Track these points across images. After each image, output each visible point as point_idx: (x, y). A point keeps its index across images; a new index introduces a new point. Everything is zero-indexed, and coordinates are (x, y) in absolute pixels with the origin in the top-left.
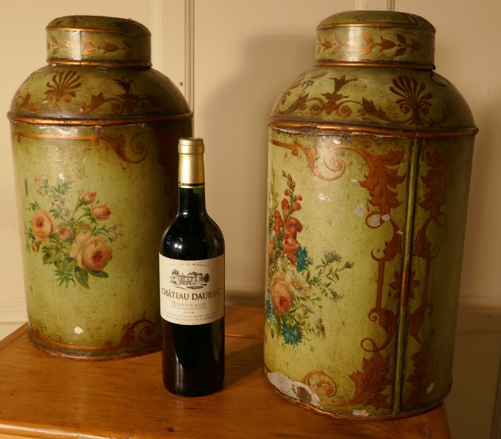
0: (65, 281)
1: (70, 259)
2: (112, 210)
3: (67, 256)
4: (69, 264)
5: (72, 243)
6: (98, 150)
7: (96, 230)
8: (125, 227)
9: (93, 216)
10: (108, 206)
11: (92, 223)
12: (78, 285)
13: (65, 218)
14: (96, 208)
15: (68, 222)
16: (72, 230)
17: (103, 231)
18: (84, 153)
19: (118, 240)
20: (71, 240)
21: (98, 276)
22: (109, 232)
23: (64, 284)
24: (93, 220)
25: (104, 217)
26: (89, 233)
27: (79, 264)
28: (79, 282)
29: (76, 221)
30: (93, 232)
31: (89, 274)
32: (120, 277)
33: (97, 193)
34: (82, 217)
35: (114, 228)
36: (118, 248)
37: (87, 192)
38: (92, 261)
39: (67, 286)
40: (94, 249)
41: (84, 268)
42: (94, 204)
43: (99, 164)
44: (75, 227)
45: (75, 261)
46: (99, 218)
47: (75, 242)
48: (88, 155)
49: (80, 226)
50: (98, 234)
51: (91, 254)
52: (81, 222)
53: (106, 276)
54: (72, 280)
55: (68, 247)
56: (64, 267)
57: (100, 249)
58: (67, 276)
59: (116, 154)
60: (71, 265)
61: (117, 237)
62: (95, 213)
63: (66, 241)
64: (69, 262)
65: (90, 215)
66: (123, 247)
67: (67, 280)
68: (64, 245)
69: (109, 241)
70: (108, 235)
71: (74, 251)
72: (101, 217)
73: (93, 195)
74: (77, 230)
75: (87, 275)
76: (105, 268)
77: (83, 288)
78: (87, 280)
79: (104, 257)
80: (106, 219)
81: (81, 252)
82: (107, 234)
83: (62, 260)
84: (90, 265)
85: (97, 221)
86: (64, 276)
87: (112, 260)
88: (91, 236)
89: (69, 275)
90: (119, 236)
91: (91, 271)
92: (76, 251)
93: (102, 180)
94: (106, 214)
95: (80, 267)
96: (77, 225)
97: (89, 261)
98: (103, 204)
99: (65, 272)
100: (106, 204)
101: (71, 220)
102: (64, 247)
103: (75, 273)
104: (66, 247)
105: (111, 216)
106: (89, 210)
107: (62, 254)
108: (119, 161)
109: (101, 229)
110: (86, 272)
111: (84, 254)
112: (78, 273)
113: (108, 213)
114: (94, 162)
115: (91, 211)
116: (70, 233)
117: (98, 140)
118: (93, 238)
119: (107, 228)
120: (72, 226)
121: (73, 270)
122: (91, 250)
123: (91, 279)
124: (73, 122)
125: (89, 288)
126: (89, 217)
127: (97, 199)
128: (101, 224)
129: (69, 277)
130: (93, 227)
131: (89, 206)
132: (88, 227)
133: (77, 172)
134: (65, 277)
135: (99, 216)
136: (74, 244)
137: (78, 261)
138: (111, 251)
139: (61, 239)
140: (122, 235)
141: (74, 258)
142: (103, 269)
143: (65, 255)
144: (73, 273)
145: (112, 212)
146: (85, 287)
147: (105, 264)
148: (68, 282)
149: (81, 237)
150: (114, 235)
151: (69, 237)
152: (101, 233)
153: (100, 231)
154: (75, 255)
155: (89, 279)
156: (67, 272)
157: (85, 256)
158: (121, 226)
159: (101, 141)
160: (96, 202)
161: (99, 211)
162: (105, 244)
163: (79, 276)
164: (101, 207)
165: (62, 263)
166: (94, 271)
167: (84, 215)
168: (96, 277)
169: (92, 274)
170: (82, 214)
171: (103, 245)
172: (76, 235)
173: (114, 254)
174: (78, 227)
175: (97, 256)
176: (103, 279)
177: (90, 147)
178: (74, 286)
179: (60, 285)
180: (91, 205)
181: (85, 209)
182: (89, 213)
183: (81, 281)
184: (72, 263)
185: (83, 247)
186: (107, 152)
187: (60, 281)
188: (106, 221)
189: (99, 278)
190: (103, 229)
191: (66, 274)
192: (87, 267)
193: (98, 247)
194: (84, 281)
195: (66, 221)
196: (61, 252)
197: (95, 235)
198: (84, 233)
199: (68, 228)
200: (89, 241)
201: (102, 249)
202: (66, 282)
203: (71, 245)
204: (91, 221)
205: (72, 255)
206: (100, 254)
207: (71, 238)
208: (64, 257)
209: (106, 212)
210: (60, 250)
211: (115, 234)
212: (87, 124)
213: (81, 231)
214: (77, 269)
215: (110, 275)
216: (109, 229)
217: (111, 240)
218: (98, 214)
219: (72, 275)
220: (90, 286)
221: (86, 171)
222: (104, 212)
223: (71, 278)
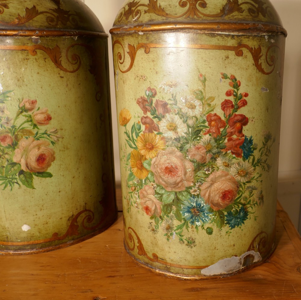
0: (9, 185)
1: (14, 164)
2: (52, 115)
3: (10, 162)
4: (12, 169)
5: (14, 149)
6: (36, 59)
7: (38, 135)
8: (65, 130)
9: (35, 122)
10: (49, 112)
11: (34, 128)
12: (23, 187)
13: (6, 126)
14: (37, 114)
15: (9, 129)
16: (14, 137)
17: (45, 135)
18: (22, 63)
19: (60, 143)
20: (14, 145)
21: (43, 177)
22: (50, 136)
23: (9, 187)
24: (35, 126)
25: (46, 122)
26: (31, 138)
27: (23, 168)
28: (24, 184)
29: (17, 128)
30: (35, 137)
31: (34, 176)
32: (63, 176)
33: (37, 100)
34: (23, 124)
35: (56, 132)
36: (60, 150)
37: (27, 100)
38: (36, 164)
39: (11, 189)
40: (38, 153)
41: (28, 171)
42: (35, 111)
43: (38, 73)
44: (16, 133)
45: (18, 165)
46: (41, 124)
47: (18, 148)
48: (27, 65)
49: (22, 132)
50: (40, 139)
51: (34, 158)
52: (23, 129)
53: (50, 175)
54: (17, 183)
55: (11, 153)
56: (7, 172)
57: (43, 152)
58: (11, 180)
59: (53, 64)
60: (14, 169)
61: (58, 140)
62: (36, 119)
63: (8, 148)
64: (13, 167)
65: (31, 121)
66: (64, 148)
67: (12, 183)
68: (6, 151)
69: (51, 144)
70: (50, 139)
71: (17, 156)
72: (43, 122)
73: (33, 103)
74: (19, 137)
75: (32, 177)
76: (49, 169)
77: (29, 189)
78: (32, 182)
79: (48, 159)
80: (47, 124)
81: (24, 156)
82: (48, 138)
83: (5, 166)
84: (35, 168)
85: (39, 127)
86: (7, 180)
87: (55, 161)
88: (33, 141)
89: (12, 179)
90: (60, 139)
91: (35, 173)
92: (19, 156)
93: (42, 88)
94: (47, 119)
95: (24, 170)
96: (19, 131)
97: (33, 164)
98: (44, 111)
99: (8, 177)
100: (47, 110)
101: (12, 127)
102: (7, 154)
103: (19, 176)
104: (9, 153)
105: (52, 121)
106: (30, 116)
107: (4, 160)
108: (57, 70)
109: (43, 134)
110: (31, 174)
111: (28, 158)
112: (22, 176)
113: (49, 118)
114: (33, 71)
115: (32, 117)
116: (12, 140)
117: (35, 50)
118: (36, 142)
119: (48, 133)
120: (14, 133)
121: (17, 174)
122: (34, 154)
123: (36, 180)
124: (8, 33)
125: (34, 188)
126: (30, 123)
127: (37, 106)
128: (42, 129)
129: (13, 181)
130: (35, 132)
131: (30, 113)
132: (30, 132)
133: (16, 81)
134: (9, 182)
135: (40, 122)
136: (16, 150)
137: (21, 165)
138: (54, 153)
139: (2, 147)
140: (63, 138)
141: (18, 162)
142: (47, 170)
143: (8, 161)
144: (17, 177)
145: (52, 118)
146: (30, 188)
147: (49, 165)
148: (12, 185)
149: (23, 143)
150: (56, 139)
151: (10, 143)
152: (43, 137)
153: (42, 136)
154: (18, 160)
155: (34, 180)
156: (11, 177)
157: (29, 160)
158: (62, 129)
159: (38, 51)
160: (37, 109)
161: (40, 117)
162: (47, 147)
163: (24, 179)
164: (42, 113)
165: (4, 169)
166: (39, 173)
167: (25, 122)
168: (40, 178)
169: (37, 176)
170: (24, 121)
171: (46, 148)
172: (18, 141)
173: (57, 156)
174: (19, 133)
175: (41, 159)
176: (48, 179)
177: (28, 57)
178: (19, 188)
179: (4, 189)
180: (32, 112)
181: (26, 116)
182: (30, 119)
183: (26, 183)
184: (16, 168)
185: (26, 151)
186: (45, 62)
187: (4, 185)
188: (48, 126)
189: (44, 179)
190: (45, 133)
191: (10, 178)
192: (31, 170)
193: (41, 150)
194: (28, 182)
195: (7, 129)
196: (3, 158)
197: (38, 139)
198: (27, 138)
199: (10, 135)
200: (32, 145)
201: (45, 152)
202: (11, 185)
203: (14, 151)
204: (32, 127)
205: (15, 160)
206: (44, 156)
207: (13, 144)
208: (6, 163)
209: (47, 118)
210: (2, 156)
211: (57, 137)
212: (24, 34)
213: (24, 137)
214: (21, 172)
215: (54, 175)
216: (51, 134)
217: (53, 143)
218: (40, 120)
219: (16, 179)
220: (35, 187)
221: (25, 80)
222: (45, 118)
223: (16, 181)
